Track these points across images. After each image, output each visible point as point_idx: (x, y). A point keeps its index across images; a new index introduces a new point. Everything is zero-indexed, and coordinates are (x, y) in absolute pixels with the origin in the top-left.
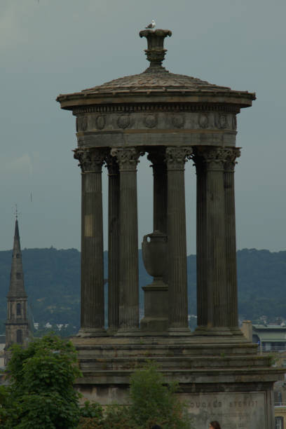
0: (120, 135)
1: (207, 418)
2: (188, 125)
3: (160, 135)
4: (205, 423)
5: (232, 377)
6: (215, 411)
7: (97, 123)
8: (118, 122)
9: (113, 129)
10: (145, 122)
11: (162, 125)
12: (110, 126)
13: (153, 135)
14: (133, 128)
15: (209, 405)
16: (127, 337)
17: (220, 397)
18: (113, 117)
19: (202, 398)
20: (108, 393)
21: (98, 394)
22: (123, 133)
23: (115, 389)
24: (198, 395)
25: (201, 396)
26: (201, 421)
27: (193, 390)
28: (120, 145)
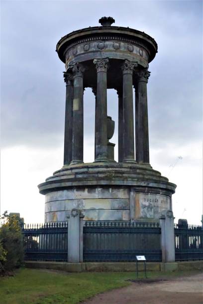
0: (99, 53)
1: (152, 208)
2: (135, 52)
3: (121, 54)
4: (151, 211)
5: (165, 185)
6: (156, 204)
7: (84, 48)
8: (98, 46)
9: (94, 50)
10: (113, 46)
11: (122, 49)
12: (93, 49)
13: (118, 53)
14: (107, 49)
15: (153, 201)
16: (103, 162)
17: (158, 197)
18: (95, 44)
19: (150, 196)
20: (95, 192)
21: (89, 192)
22: (100, 52)
23: (100, 189)
24: (148, 194)
25: (149, 195)
26: (149, 209)
27: (146, 191)
28: (99, 58)
